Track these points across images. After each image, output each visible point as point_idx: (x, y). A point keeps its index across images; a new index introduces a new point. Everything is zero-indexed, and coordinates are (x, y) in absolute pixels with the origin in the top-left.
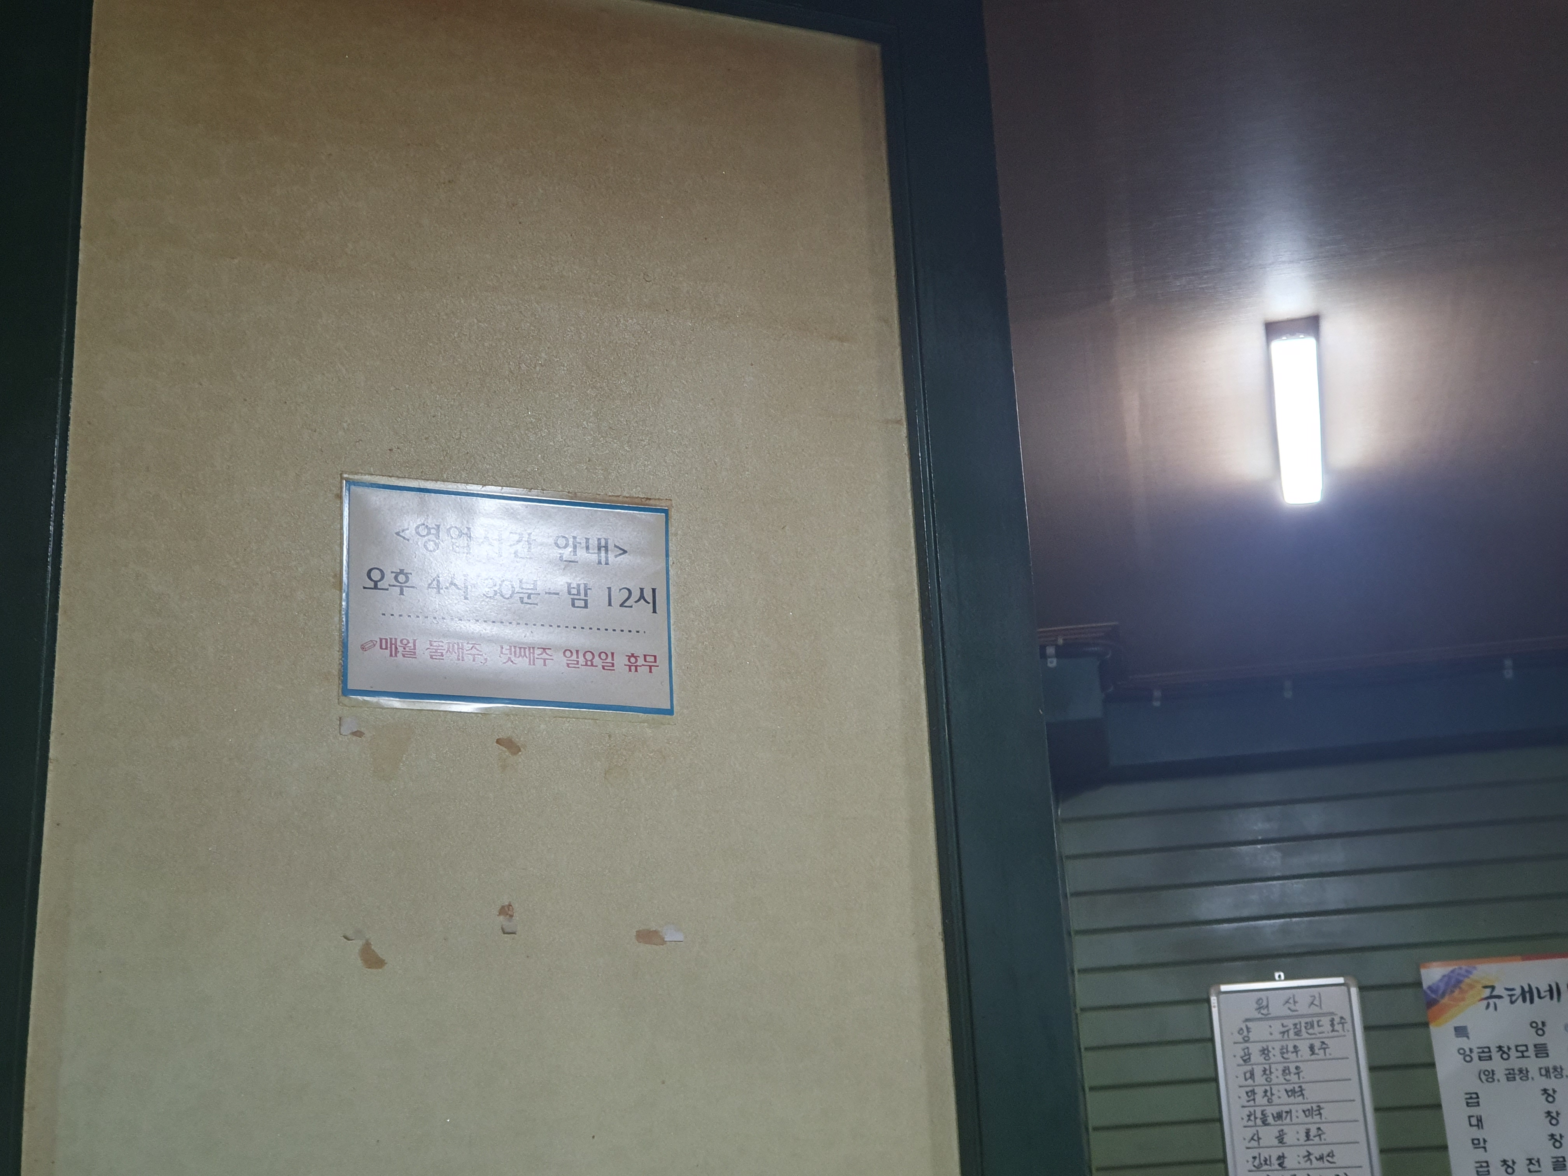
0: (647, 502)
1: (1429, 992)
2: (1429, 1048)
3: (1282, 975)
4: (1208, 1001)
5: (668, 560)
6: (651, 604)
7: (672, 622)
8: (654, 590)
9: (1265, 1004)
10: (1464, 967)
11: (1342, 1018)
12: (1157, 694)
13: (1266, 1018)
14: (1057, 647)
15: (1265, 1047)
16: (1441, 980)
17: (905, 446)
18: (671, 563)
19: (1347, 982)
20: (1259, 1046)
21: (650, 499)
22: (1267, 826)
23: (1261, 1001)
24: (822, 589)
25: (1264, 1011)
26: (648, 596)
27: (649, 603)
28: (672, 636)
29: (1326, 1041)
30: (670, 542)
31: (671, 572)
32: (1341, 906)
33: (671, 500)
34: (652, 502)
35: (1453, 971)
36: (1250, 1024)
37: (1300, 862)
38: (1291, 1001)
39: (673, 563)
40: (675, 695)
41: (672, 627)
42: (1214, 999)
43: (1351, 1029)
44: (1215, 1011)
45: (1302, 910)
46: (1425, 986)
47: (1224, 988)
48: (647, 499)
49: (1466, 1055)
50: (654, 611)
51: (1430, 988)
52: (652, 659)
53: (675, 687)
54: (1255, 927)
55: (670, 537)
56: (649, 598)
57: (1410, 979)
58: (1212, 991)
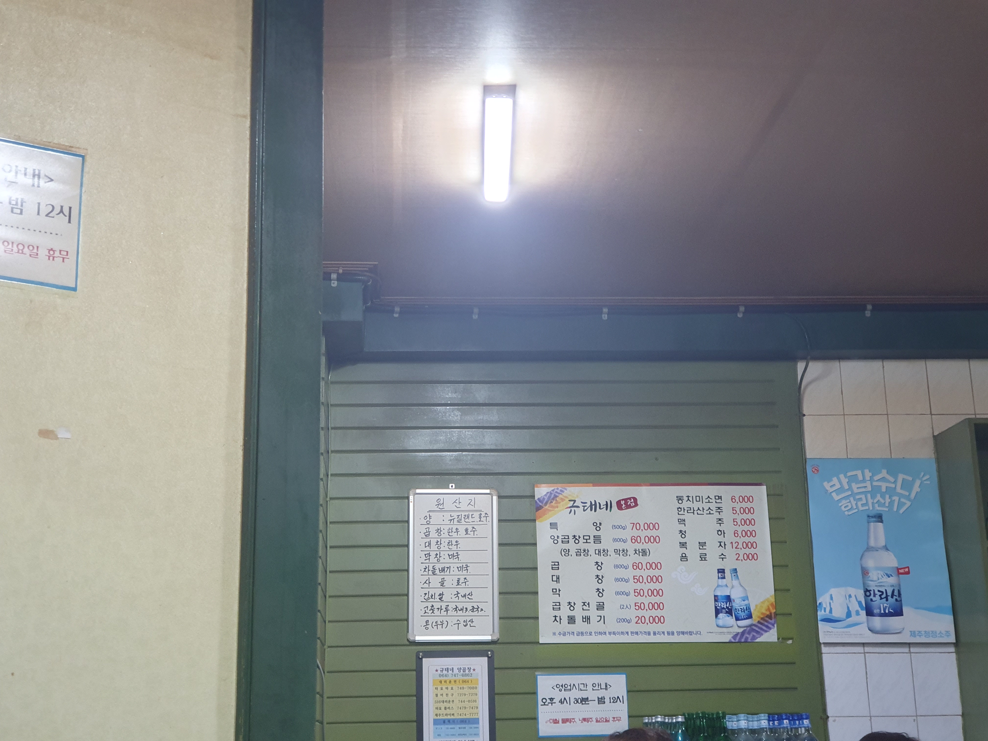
0: (70, 149)
1: (538, 501)
2: (534, 535)
3: (454, 485)
4: (408, 498)
5: (82, 189)
6: (68, 218)
7: (81, 230)
8: (70, 208)
9: (441, 502)
10: (560, 488)
11: (486, 514)
12: (397, 309)
13: (442, 510)
14: (338, 274)
15: (439, 528)
16: (546, 495)
17: (248, 133)
18: (83, 191)
19: (492, 493)
20: (436, 527)
21: (72, 147)
22: (454, 396)
23: (439, 500)
24: (185, 220)
25: (441, 507)
26: (66, 211)
27: (66, 216)
28: (80, 240)
29: (475, 527)
30: (84, 177)
31: (84, 197)
32: (493, 447)
33: (87, 150)
34: (73, 149)
35: (553, 490)
36: (431, 514)
37: (471, 419)
38: (457, 501)
39: (85, 192)
40: (79, 279)
41: (81, 234)
42: (411, 498)
43: (491, 522)
44: (411, 505)
45: (468, 447)
46: (536, 498)
47: (418, 491)
48: (70, 147)
49: (555, 540)
50: (69, 222)
51: (539, 499)
52: (65, 253)
53: (79, 273)
54: (441, 456)
55: (84, 174)
56: (67, 213)
57: (528, 494)
58: (411, 492)
